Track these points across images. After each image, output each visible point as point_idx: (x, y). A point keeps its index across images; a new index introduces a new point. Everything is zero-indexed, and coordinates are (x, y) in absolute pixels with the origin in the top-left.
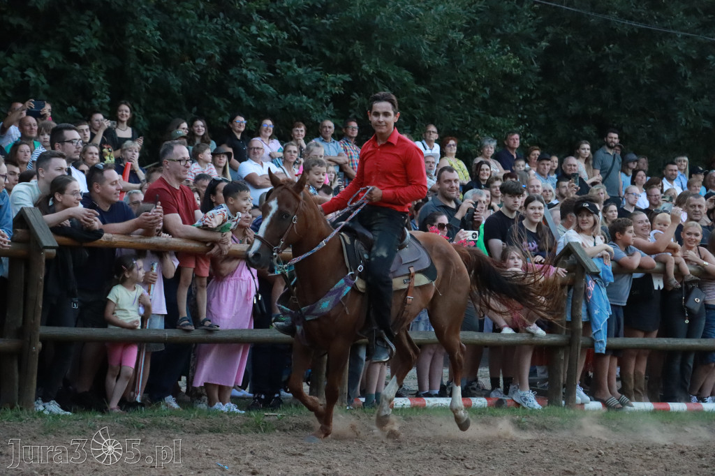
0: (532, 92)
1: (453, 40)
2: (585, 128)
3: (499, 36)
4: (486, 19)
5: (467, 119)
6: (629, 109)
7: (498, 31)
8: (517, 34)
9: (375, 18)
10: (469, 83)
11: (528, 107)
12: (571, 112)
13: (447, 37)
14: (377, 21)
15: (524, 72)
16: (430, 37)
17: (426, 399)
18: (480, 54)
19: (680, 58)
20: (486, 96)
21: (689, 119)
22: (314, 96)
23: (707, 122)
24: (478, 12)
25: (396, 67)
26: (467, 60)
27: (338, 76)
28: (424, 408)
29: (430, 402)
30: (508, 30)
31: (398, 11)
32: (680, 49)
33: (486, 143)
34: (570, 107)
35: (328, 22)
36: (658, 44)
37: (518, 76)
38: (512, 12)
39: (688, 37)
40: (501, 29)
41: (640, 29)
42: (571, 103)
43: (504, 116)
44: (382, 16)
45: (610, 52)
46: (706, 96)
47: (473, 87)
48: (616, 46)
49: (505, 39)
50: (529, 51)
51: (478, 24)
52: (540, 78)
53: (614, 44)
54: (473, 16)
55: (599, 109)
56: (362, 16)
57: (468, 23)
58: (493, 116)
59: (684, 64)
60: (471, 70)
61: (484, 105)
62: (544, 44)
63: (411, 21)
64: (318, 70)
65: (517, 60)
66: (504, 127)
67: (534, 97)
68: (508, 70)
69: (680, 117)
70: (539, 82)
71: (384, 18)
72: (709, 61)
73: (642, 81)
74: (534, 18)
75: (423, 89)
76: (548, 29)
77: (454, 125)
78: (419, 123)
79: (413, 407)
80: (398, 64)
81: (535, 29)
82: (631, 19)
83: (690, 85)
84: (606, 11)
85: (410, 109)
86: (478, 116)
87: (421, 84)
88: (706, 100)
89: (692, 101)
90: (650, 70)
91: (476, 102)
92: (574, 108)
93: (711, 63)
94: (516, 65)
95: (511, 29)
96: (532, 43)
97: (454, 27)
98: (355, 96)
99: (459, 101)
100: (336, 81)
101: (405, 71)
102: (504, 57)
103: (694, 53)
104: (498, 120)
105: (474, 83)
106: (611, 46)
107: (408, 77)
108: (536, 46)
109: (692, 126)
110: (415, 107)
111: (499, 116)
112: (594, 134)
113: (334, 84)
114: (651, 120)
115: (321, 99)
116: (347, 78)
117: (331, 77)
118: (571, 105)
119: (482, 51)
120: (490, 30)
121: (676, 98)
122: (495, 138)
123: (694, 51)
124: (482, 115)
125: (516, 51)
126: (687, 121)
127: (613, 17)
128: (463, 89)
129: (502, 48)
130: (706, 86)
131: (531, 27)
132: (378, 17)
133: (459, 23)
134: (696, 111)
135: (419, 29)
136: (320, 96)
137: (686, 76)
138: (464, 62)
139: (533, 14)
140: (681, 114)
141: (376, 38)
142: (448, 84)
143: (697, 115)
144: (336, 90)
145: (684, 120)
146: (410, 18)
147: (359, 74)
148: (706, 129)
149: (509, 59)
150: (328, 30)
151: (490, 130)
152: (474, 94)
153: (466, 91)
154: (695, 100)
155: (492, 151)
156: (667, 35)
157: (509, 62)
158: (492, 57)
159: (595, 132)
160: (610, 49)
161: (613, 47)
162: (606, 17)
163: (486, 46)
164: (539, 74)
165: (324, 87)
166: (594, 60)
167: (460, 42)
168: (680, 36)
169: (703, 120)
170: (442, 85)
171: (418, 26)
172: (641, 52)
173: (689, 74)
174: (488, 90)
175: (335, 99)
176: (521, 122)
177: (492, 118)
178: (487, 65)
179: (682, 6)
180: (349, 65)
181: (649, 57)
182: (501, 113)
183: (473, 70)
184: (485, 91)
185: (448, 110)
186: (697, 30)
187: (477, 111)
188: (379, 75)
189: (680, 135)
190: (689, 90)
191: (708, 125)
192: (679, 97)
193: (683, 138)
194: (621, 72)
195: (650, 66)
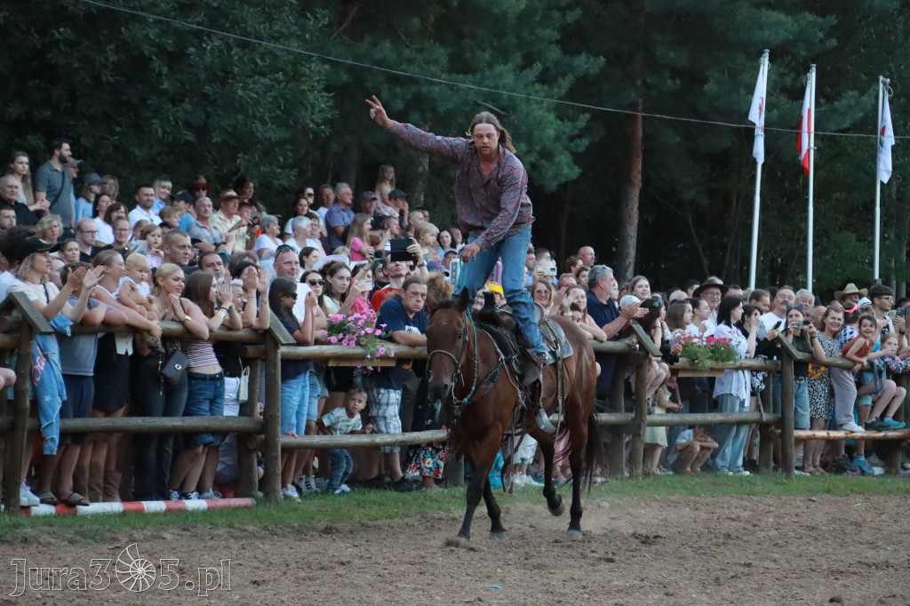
2: (29, 137)
6: (87, 114)
12: (10, 115)
19: (153, 49)
21: (167, 129)
23: (189, 133)
32: (152, 37)
34: (9, 109)
36: (123, 29)
39: (161, 22)
41: (98, 9)
42: (10, 104)
45: (60, 37)
46: (187, 100)
48: (68, 31)
53: (65, 27)
55: (49, 114)
59: (157, 57)
69: (154, 126)
72: (189, 55)
73: (104, 79)
83: (166, 85)
88: (187, 106)
89: (170, 106)
90: (114, 63)
92: (13, 111)
93: (192, 57)
103: (169, 43)
106: (61, 30)
109: (171, 139)
112: (42, 145)
114: (118, 129)
118: (11, 107)
121: (149, 102)
123: (170, 41)
126: (165, 132)
130: (187, 87)
134: (174, 119)
137: (160, 74)
140: (156, 123)
143: (177, 123)
145: (160, 130)
148: (187, 142)
154: (174, 105)
156: (134, 18)
159: (44, 143)
160: (60, 33)
161: (63, 32)
166: (39, 47)
168: (151, 20)
169: (185, 132)
172: (102, 39)
173: (165, 70)
181: (112, 47)
186: (173, 14)
189: (155, 150)
190: (166, 92)
191: (191, 137)
192: (153, 100)
193: (159, 154)
194: (77, 65)
195: (114, 58)
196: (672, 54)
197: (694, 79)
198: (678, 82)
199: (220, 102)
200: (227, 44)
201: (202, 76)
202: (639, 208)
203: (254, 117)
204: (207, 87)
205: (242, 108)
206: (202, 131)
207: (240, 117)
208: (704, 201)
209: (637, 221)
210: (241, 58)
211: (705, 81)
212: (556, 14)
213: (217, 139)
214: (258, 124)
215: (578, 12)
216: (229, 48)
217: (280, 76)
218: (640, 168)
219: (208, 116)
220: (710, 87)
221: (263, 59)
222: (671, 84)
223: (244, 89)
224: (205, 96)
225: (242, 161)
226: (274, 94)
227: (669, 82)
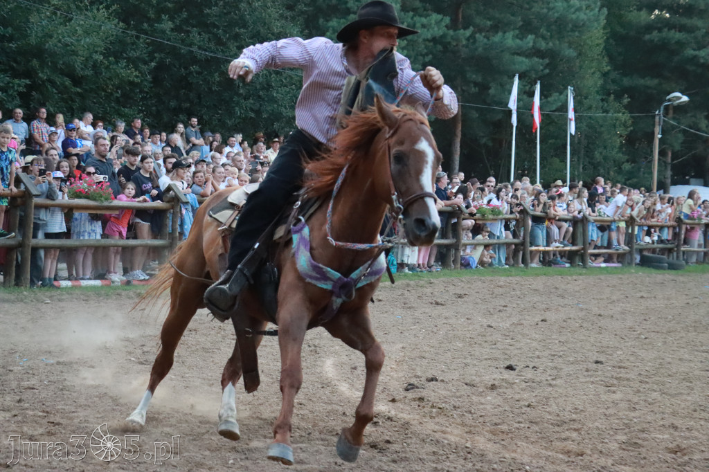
0: (147, 93)
1: (96, 60)
2: (180, 116)
3: (125, 58)
4: (117, 48)
5: (107, 109)
6: (206, 105)
7: (125, 55)
8: (136, 57)
9: (45, 45)
10: (108, 87)
11: (145, 102)
12: (171, 106)
13: (92, 58)
14: (46, 47)
15: (142, 81)
16: (82, 58)
17: (82, 281)
18: (114, 69)
20: (118, 95)
21: (242, 112)
22: (6, 92)
23: (252, 113)
24: (111, 43)
25: (60, 76)
26: (106, 73)
27: (22, 80)
28: (80, 287)
29: (84, 283)
30: (131, 55)
31: (60, 41)
33: (119, 124)
34: (171, 103)
35: (14, 46)
37: (138, 83)
38: (133, 44)
40: (127, 54)
41: (211, 57)
42: (171, 101)
43: (130, 107)
44: (50, 44)
45: (193, 70)
46: (251, 98)
47: (110, 89)
48: (198, 67)
49: (129, 60)
50: (144, 67)
51: (112, 50)
52: (152, 85)
53: (196, 65)
54: (108, 46)
55: (189, 105)
56: (36, 43)
57: (105, 49)
58: (123, 107)
60: (109, 79)
61: (117, 101)
62: (153, 64)
63: (68, 48)
64: (8, 77)
65: (137, 73)
66: (130, 115)
67: (148, 96)
68: (132, 79)
70: (151, 88)
71: (51, 46)
73: (213, 89)
74: (147, 48)
75: (78, 90)
76: (156, 55)
77: (99, 113)
78: (76, 111)
79: (73, 287)
80: (61, 74)
81: (147, 55)
82: (205, 50)
83: (241, 91)
84: (190, 45)
85: (70, 102)
86: (114, 108)
87: (77, 87)
88: (251, 101)
89: (243, 101)
90: (218, 82)
91: (112, 98)
92: (173, 104)
94: (137, 77)
95: (133, 54)
96: (146, 63)
97: (96, 52)
98: (34, 93)
99: (102, 98)
100: (21, 84)
101: (65, 78)
102: (129, 71)
104: (126, 110)
105: (110, 87)
107: (68, 82)
108: (148, 65)
109: (244, 116)
110: (73, 101)
111: (127, 108)
113: (19, 85)
114: (220, 112)
115: (11, 95)
116: (28, 82)
117: (17, 81)
119: (115, 67)
120: (119, 55)
121: (234, 99)
122: (125, 121)
124: (117, 107)
125: (137, 68)
126: (241, 113)
127: (195, 49)
128: (104, 90)
129: (128, 66)
131: (145, 53)
132: (47, 45)
133: (99, 49)
134: (246, 107)
135: (75, 53)
136: (10, 93)
137: (239, 85)
138: (104, 74)
139: (146, 46)
140: (237, 109)
141: (46, 58)
142: (94, 87)
143: (247, 109)
144: (21, 89)
145: (239, 112)
146: (67, 45)
147: (36, 80)
148: (251, 117)
149: (132, 72)
150: (14, 51)
151: (122, 116)
152: (111, 94)
153: (106, 92)
154: (245, 100)
155: (123, 130)
157: (131, 74)
158: (122, 71)
161: (194, 68)
162: (191, 49)
163: (117, 64)
164: (151, 82)
165: (13, 87)
166: (184, 75)
167: (101, 62)
169: (250, 113)
170: (90, 88)
171: (73, 51)
172: (212, 71)
173: (241, 85)
174: (119, 91)
175: (20, 94)
176: (141, 111)
177: (123, 109)
178: (118, 76)
179: (235, 44)
180: (29, 74)
181: (217, 74)
182: (128, 106)
183: (110, 79)
184: (118, 92)
185: (95, 103)
187: (113, 104)
188: (49, 81)
189: (237, 121)
190: (242, 94)
191: (253, 115)
192: (236, 99)
193: (239, 123)
194: (201, 82)
195: (218, 79)
196: (474, 76)
197: (484, 87)
198: (477, 89)
199: (266, 99)
200: (270, 72)
201: (258, 87)
202: (461, 147)
203: (282, 106)
204: (261, 92)
205: (276, 102)
206: (258, 112)
207: (275, 106)
208: (490, 144)
209: (459, 153)
210: (276, 80)
211: (489, 88)
212: (421, 58)
213: (265, 116)
214: (283, 109)
215: (430, 56)
216: (271, 74)
217: (293, 87)
218: (460, 128)
219: (261, 105)
220: (492, 91)
221: (286, 79)
222: (474, 90)
223: (277, 93)
224: (260, 97)
225: (276, 125)
226: (291, 95)
227: (473, 89)
